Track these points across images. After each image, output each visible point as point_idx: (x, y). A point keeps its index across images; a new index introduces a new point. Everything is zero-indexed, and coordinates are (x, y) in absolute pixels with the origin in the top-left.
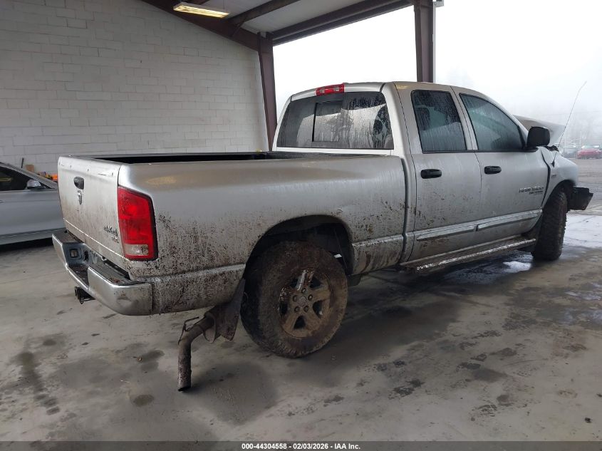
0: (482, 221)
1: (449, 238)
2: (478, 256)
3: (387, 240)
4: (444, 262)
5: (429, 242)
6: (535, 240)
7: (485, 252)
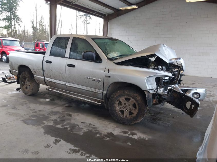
0: (69, 83)
1: (56, 84)
2: (68, 95)
3: (40, 77)
4: (55, 91)
5: (51, 83)
6: (100, 104)
7: (71, 95)
